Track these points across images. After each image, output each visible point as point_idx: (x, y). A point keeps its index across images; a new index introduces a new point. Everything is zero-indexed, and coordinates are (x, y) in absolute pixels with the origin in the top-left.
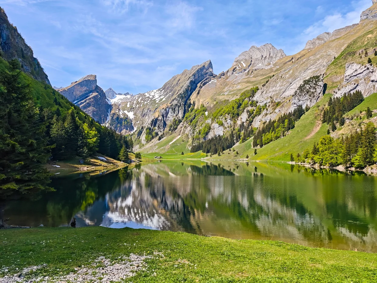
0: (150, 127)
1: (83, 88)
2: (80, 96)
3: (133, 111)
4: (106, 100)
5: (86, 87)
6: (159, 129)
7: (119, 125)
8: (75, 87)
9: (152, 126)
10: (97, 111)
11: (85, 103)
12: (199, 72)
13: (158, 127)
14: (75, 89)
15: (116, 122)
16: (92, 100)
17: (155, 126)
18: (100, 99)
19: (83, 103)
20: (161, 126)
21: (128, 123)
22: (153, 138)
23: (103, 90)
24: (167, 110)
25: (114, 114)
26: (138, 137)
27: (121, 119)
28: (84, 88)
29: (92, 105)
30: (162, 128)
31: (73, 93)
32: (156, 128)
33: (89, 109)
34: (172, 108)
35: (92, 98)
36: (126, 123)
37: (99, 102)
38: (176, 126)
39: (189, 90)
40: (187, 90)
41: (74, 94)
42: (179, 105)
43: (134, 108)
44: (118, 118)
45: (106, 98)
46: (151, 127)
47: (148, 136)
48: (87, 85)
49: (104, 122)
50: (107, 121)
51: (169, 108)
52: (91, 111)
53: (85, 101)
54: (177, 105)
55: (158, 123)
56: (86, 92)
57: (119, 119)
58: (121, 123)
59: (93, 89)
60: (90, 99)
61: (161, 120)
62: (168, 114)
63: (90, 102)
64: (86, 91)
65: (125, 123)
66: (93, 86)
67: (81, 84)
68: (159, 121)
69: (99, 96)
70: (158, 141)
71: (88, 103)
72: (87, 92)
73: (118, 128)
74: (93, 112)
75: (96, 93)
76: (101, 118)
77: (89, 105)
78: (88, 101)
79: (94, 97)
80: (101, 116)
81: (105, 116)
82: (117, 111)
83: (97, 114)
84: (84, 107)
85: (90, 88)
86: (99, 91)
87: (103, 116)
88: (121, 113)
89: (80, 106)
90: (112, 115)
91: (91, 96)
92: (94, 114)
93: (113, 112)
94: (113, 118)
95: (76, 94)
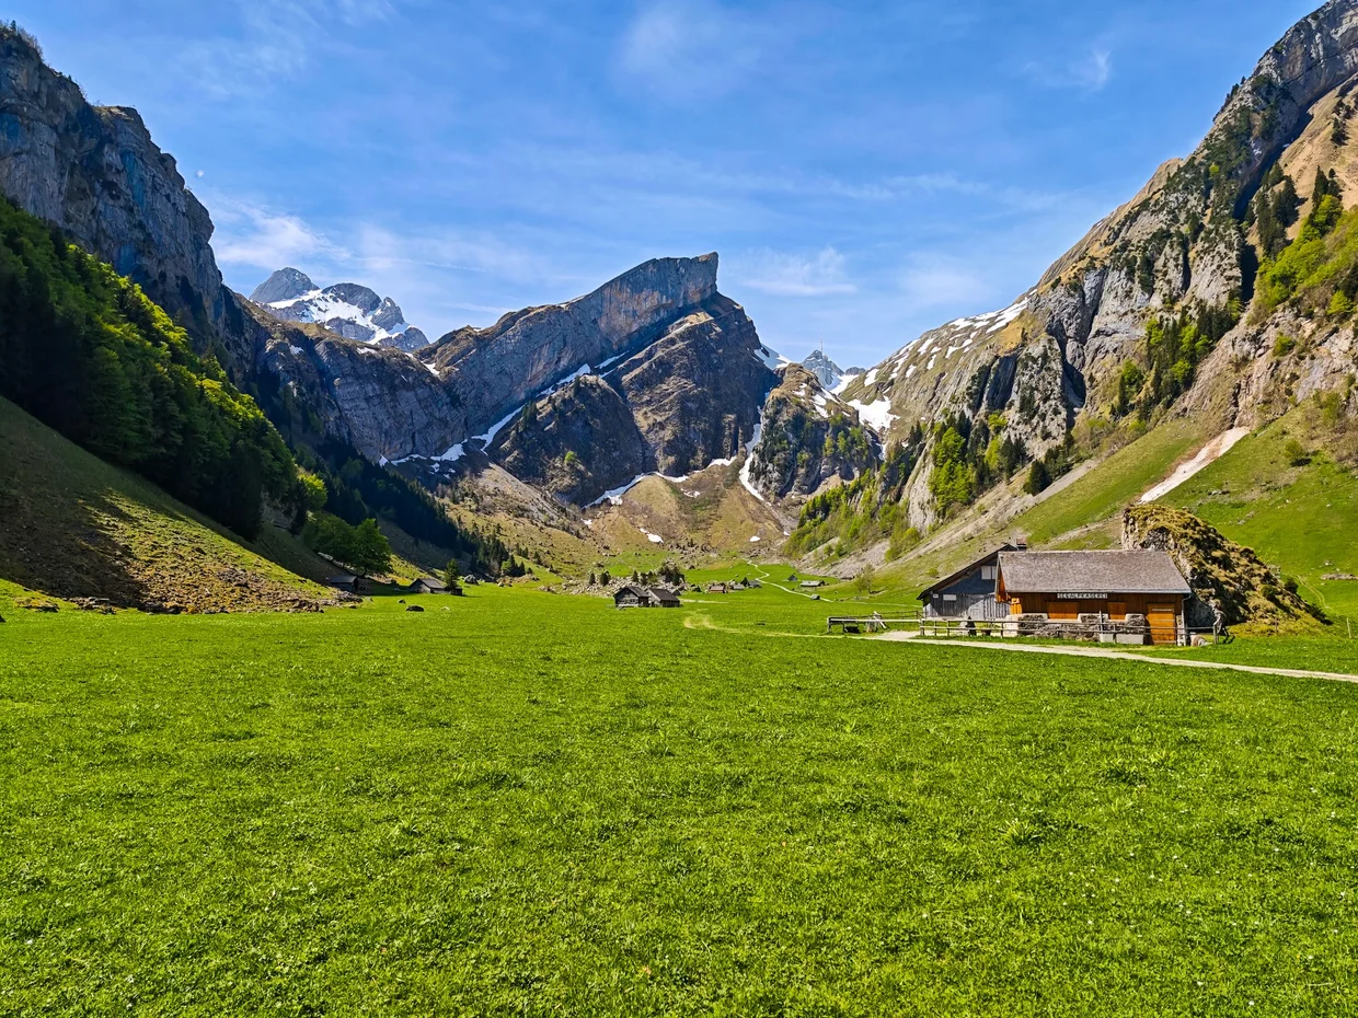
0: (962, 414)
1: (643, 295)
2: (630, 335)
3: (888, 394)
4: (758, 352)
5: (656, 294)
6: (1026, 422)
7: (806, 456)
8: (607, 292)
9: (975, 408)
10: (701, 400)
11: (645, 365)
12: (1310, 38)
13: (1021, 410)
14: (605, 305)
15: (789, 443)
16: (680, 345)
17: (1000, 402)
18: (721, 340)
19: (641, 361)
20: (1046, 399)
21: (853, 442)
22: (986, 480)
23: (742, 310)
24: (1089, 284)
25: (781, 402)
26: (885, 491)
27: (818, 423)
28: (650, 300)
29: (680, 368)
30: (1056, 412)
31: (595, 321)
32: (1012, 415)
33: (664, 387)
34: (1130, 263)
35: (682, 337)
36: (841, 443)
37: (713, 356)
38: (1181, 366)
39: (1256, 132)
40: (1237, 135)
41: (602, 325)
42: (1185, 229)
43: (892, 383)
44: (798, 422)
45: (758, 346)
46: (968, 413)
47: (951, 471)
48: (660, 285)
49: (735, 447)
50: (750, 446)
51: (1104, 273)
52: (672, 397)
53: (650, 355)
54: (1170, 236)
55: (1025, 379)
56: (658, 314)
57: (808, 424)
58: (816, 446)
59: (689, 302)
60: (672, 341)
61: (1045, 357)
62: (1095, 312)
63: (669, 354)
64: (656, 311)
65: (835, 447)
66: (692, 288)
67: (633, 280)
68: (1026, 366)
69: (718, 329)
70: (1030, 499)
71: (660, 363)
72: (663, 314)
73: (802, 471)
74: (684, 399)
75: (702, 318)
76: (719, 429)
77: (664, 369)
78: (660, 353)
79: (691, 332)
80: (719, 418)
81: (739, 421)
82: (802, 393)
83: (703, 409)
84: (644, 383)
85: (674, 297)
86: (718, 309)
87: (732, 417)
88: (819, 400)
89: (626, 378)
90: (770, 411)
91: (675, 331)
92: (687, 410)
93: (776, 393)
94: (773, 421)
95: (613, 330)
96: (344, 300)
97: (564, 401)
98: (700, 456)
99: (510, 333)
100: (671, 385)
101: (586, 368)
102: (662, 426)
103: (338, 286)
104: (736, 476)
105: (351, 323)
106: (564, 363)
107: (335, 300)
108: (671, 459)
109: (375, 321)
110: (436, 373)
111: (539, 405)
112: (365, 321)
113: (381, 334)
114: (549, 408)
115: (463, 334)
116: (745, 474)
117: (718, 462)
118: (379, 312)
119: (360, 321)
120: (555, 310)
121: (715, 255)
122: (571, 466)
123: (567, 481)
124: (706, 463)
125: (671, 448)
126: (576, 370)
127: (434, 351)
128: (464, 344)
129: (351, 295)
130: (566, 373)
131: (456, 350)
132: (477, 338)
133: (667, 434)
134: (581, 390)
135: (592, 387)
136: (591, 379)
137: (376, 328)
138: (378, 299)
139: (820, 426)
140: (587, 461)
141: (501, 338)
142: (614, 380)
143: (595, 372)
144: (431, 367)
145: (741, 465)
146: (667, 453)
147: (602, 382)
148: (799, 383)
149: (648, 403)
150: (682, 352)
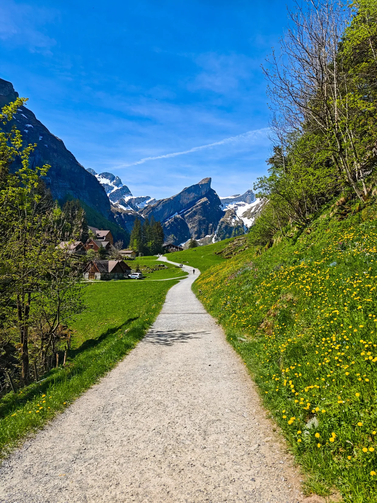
2: (188, 205)
4: (220, 206)
5: (194, 194)
7: (228, 236)
8: (182, 194)
10: (204, 221)
11: (191, 212)
14: (181, 197)
15: (224, 232)
16: (199, 207)
18: (210, 205)
19: (189, 211)
25: (223, 222)
27: (231, 227)
28: (192, 195)
29: (199, 213)
31: (179, 201)
33: (195, 218)
35: (200, 205)
36: (236, 232)
37: (207, 209)
41: (181, 202)
44: (226, 227)
45: (220, 204)
48: (195, 191)
49: (212, 232)
50: (215, 232)
52: (197, 220)
53: (192, 210)
57: (229, 227)
58: (230, 233)
59: (202, 195)
60: (197, 206)
63: (196, 210)
64: (194, 198)
65: (235, 233)
66: (203, 191)
67: (188, 191)
69: (209, 202)
71: (194, 212)
74: (200, 221)
75: (204, 199)
76: (208, 227)
77: (195, 213)
78: (194, 209)
79: (202, 204)
80: (208, 225)
81: (213, 226)
82: (229, 219)
83: (204, 223)
84: (191, 216)
85: (199, 194)
86: (210, 196)
87: (211, 224)
88: (233, 220)
89: (186, 215)
90: (220, 224)
91: (198, 203)
92: (200, 223)
93: (222, 220)
94: (221, 227)
95: (183, 203)
96: (105, 178)
97: (172, 222)
98: (203, 235)
99: (159, 206)
100: (197, 217)
101: (177, 213)
102: (194, 227)
103: (103, 173)
104: (212, 239)
105: (107, 185)
106: (171, 212)
107: (102, 178)
108: (196, 235)
109: (114, 184)
110: (143, 217)
111: (166, 223)
112: (111, 184)
113: (116, 188)
114: (168, 224)
115: (149, 207)
116: (213, 240)
117: (207, 236)
118: (115, 181)
119: (110, 184)
120: (169, 199)
121: (211, 178)
122: (173, 238)
123: (172, 241)
124: (204, 236)
125: (196, 233)
126: (174, 214)
127: (143, 211)
128: (149, 209)
129: (107, 176)
130: (172, 215)
131: (148, 211)
132: (152, 208)
133: (196, 229)
134: (176, 219)
135: (178, 218)
136: (178, 216)
137: (114, 186)
138: (114, 177)
139: (232, 228)
140: (176, 237)
141: (157, 207)
142: (183, 216)
143: (179, 214)
144: (142, 215)
145: (213, 237)
146: (195, 234)
147: (180, 217)
148: (229, 216)
149: (191, 222)
150: (200, 209)
